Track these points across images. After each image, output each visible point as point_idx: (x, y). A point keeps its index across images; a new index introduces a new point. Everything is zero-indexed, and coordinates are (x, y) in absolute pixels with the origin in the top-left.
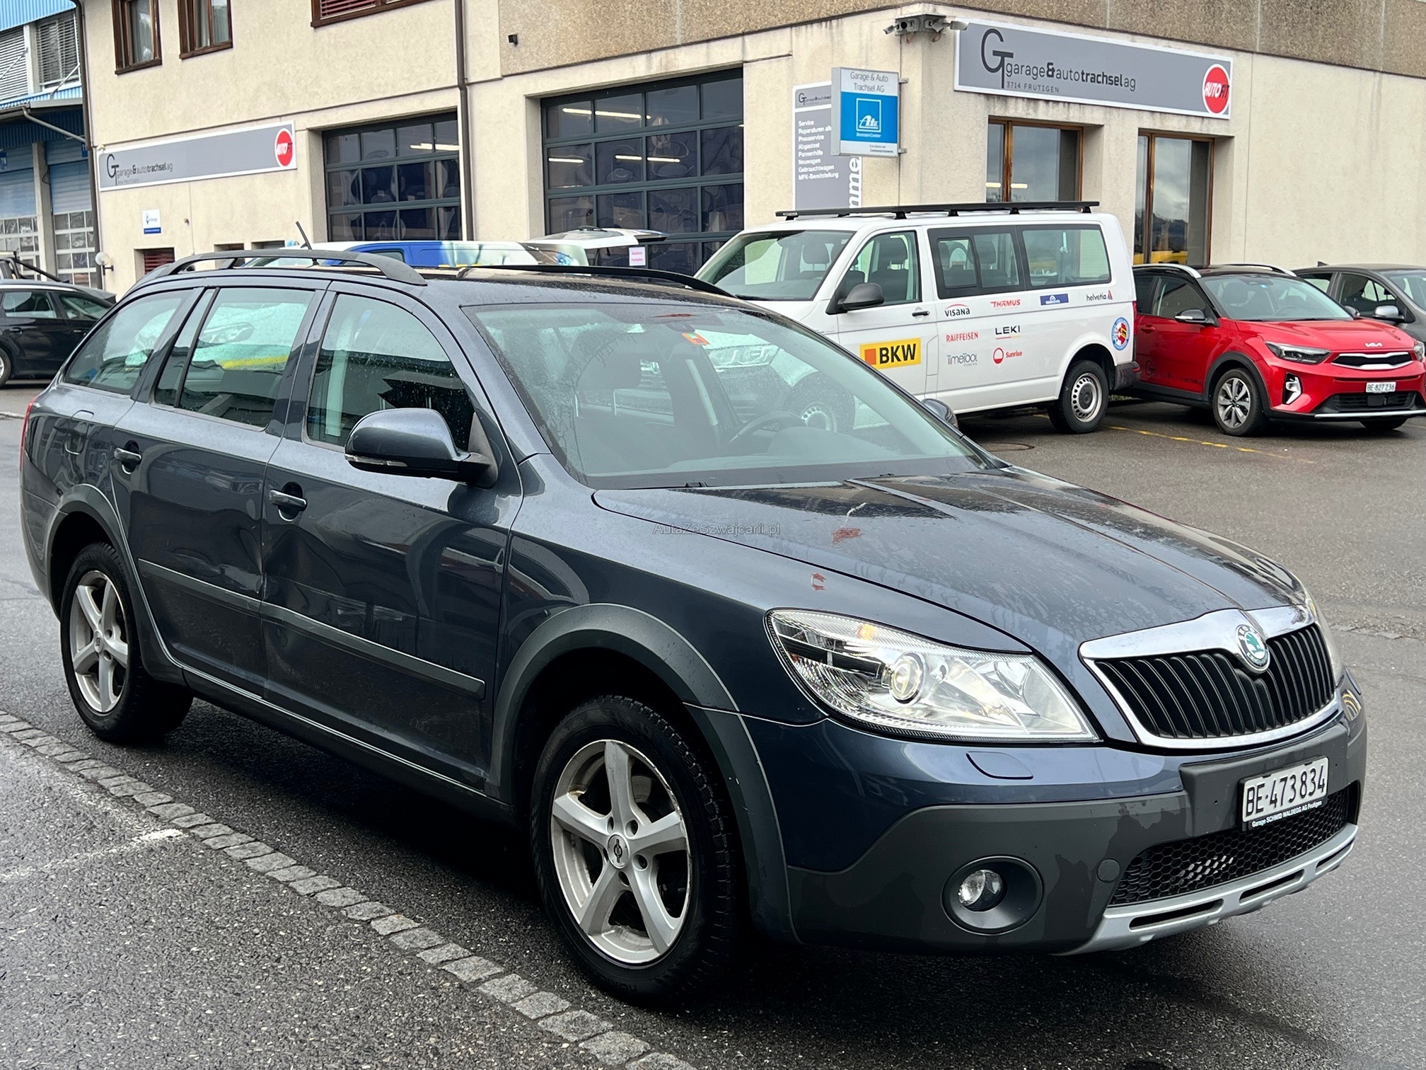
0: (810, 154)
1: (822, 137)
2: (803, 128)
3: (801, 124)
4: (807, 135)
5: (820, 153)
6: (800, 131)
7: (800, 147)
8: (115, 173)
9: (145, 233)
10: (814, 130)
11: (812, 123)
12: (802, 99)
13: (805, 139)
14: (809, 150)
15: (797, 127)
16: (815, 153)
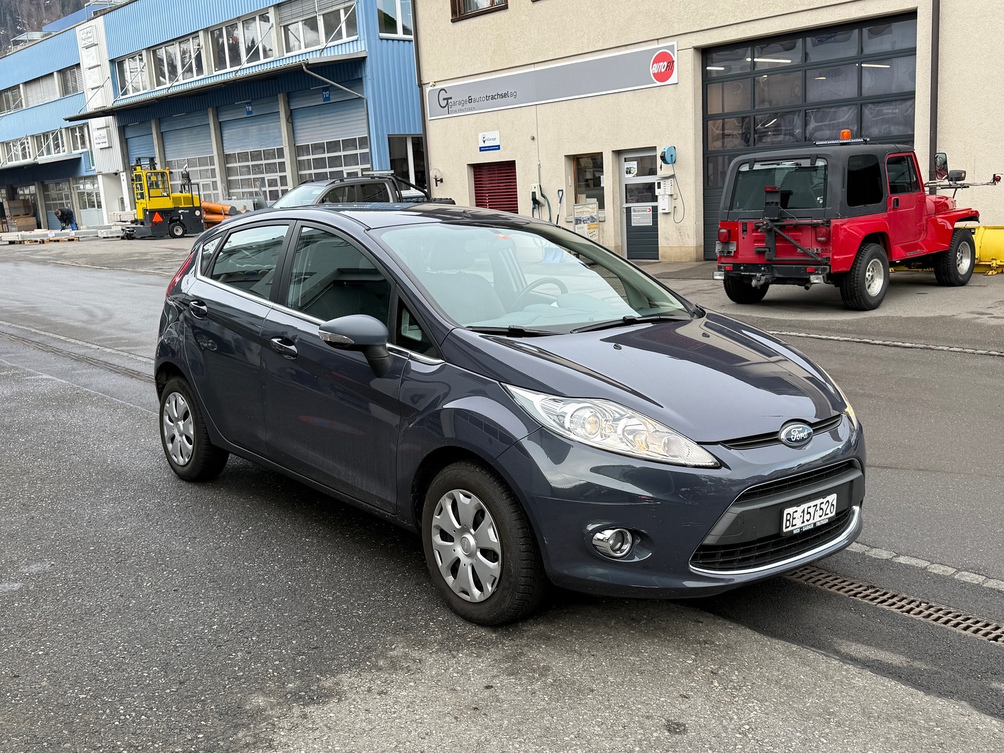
8: (447, 103)
9: (481, 151)
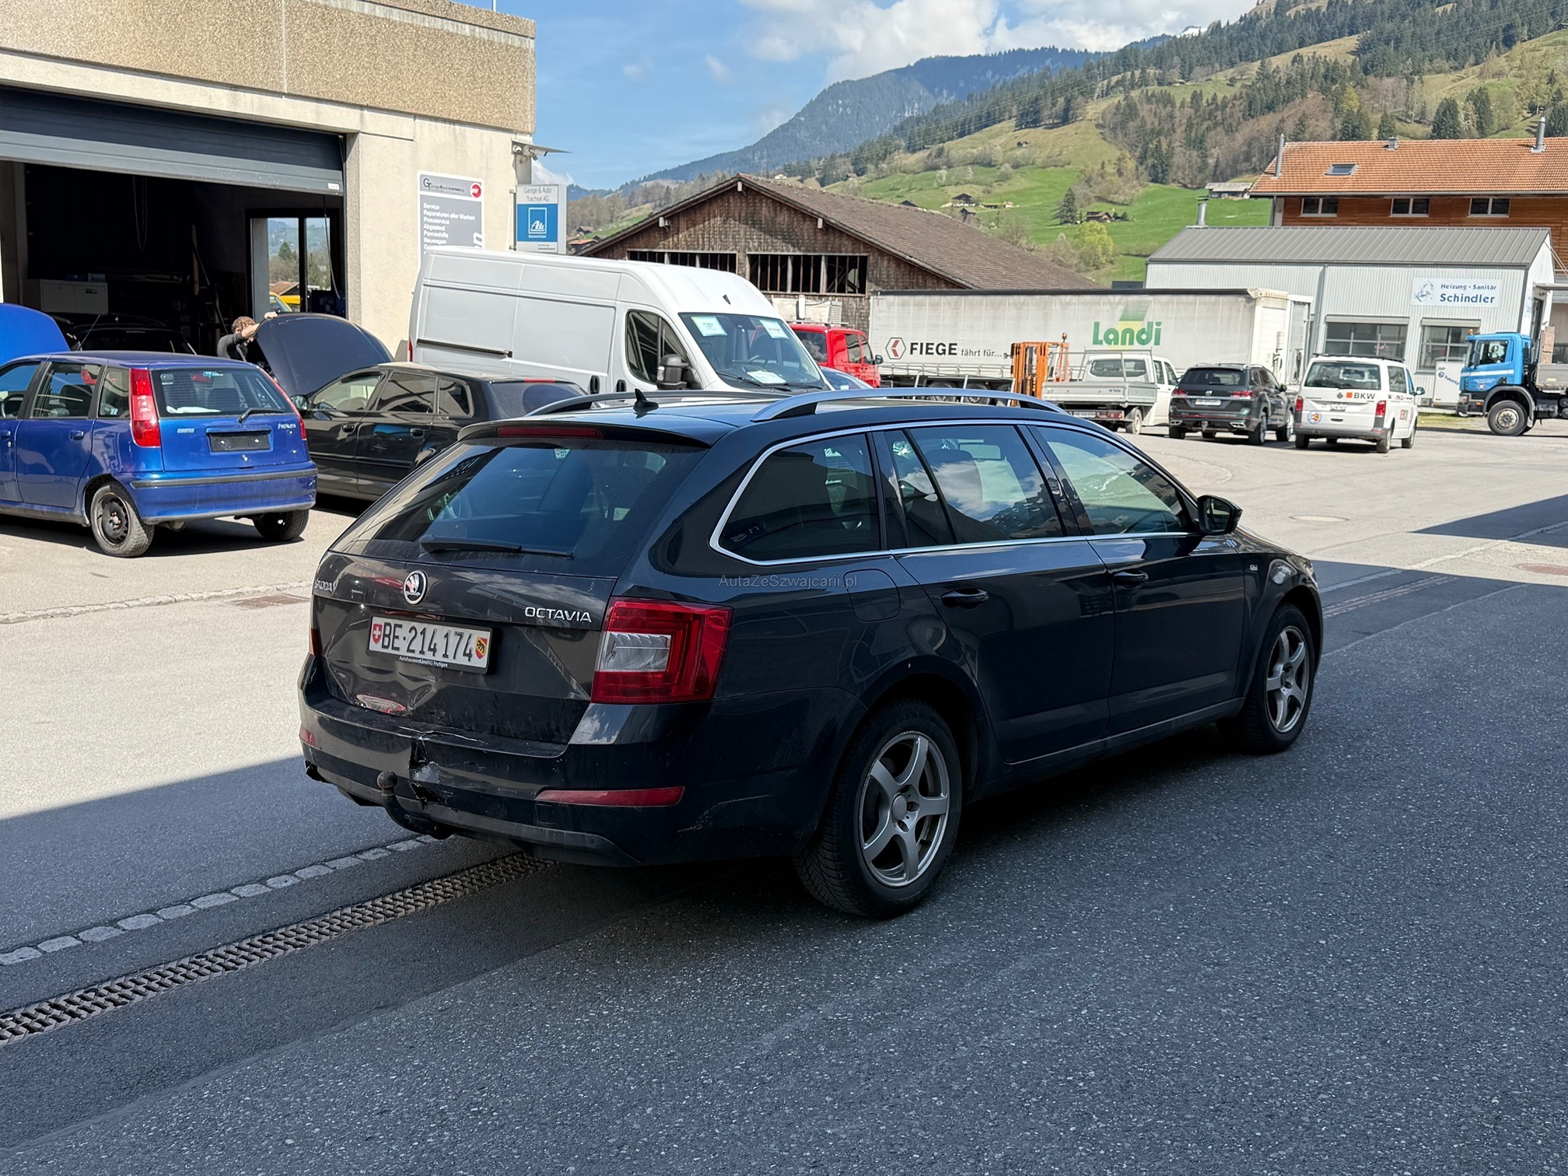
0: (436, 235)
1: (448, 222)
2: (428, 210)
3: (426, 206)
4: (432, 217)
5: (447, 236)
6: (425, 212)
7: (425, 226)
10: (438, 214)
11: (438, 208)
12: (426, 183)
13: (431, 220)
14: (433, 231)
15: (422, 209)
16: (439, 235)
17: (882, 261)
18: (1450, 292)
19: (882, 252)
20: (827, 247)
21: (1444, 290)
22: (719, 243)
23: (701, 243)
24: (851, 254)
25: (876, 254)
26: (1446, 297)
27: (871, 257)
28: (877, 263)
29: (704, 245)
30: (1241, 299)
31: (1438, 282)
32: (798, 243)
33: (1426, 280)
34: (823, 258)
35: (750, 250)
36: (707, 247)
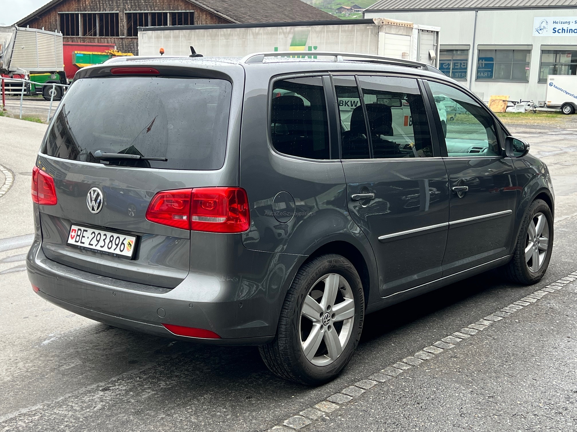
17: (203, 15)
18: (559, 27)
19: (202, 10)
20: (170, 7)
21: (555, 25)
22: (108, 6)
23: (98, 7)
24: (184, 11)
25: (199, 11)
26: (557, 30)
27: (196, 13)
28: (199, 16)
29: (100, 8)
30: (369, 27)
31: (551, 19)
32: (153, 5)
33: (542, 19)
34: (168, 14)
35: (126, 10)
36: (102, 9)
